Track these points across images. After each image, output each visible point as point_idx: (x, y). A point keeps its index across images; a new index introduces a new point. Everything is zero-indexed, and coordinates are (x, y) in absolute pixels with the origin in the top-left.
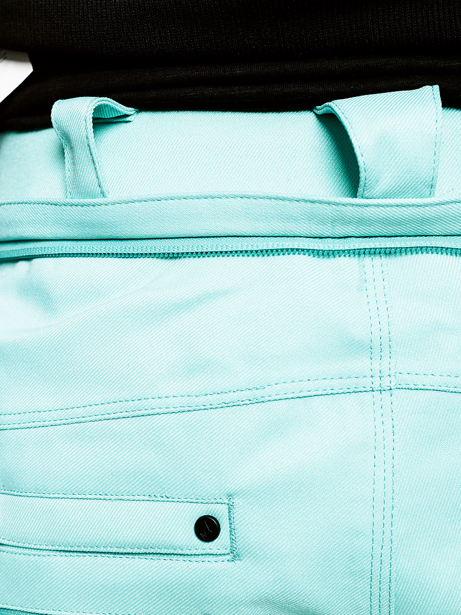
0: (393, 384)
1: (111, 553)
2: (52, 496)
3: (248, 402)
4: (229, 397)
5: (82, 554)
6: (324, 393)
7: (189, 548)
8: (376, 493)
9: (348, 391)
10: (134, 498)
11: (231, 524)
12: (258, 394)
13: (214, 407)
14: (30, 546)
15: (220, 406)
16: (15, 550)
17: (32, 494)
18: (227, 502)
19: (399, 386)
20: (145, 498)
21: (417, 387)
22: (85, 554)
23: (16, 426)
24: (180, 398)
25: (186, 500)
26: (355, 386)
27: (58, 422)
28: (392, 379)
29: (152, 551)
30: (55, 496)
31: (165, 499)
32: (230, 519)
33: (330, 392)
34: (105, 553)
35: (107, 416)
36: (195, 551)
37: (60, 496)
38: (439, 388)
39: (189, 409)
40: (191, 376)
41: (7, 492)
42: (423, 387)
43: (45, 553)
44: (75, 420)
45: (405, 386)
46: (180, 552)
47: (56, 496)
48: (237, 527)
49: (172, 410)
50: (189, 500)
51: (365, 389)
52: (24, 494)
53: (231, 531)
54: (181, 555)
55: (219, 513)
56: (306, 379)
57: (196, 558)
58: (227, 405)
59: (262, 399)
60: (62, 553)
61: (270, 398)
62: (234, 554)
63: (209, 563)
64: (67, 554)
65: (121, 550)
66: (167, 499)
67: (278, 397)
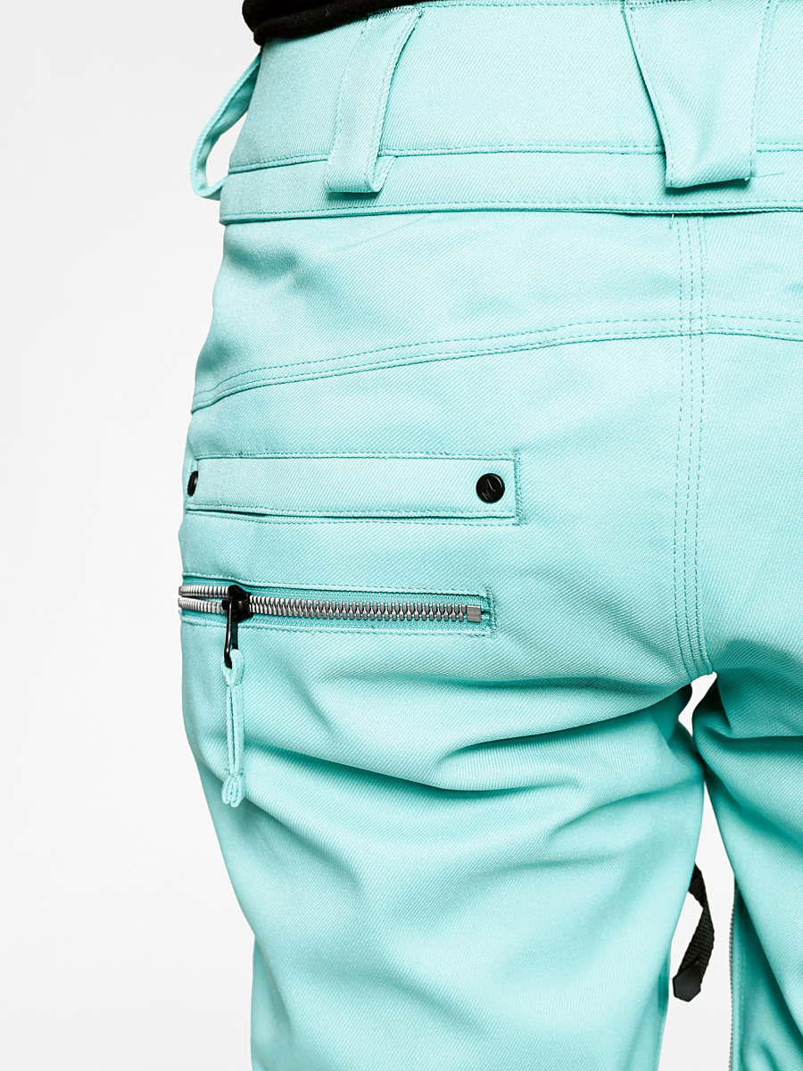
0: (705, 327)
1: (385, 518)
2: (319, 455)
3: (538, 346)
4: (516, 341)
5: (353, 520)
6: (625, 336)
7: (470, 510)
8: (680, 450)
9: (653, 335)
10: (410, 455)
11: (516, 483)
12: (550, 336)
13: (499, 351)
14: (295, 513)
15: (507, 350)
16: (280, 519)
17: (298, 455)
18: (512, 457)
19: (711, 331)
20: (423, 455)
21: (732, 331)
22: (355, 520)
23: (283, 380)
24: (461, 342)
25: (467, 457)
26: (661, 329)
27: (330, 373)
28: (704, 321)
29: (429, 514)
30: (323, 455)
31: (444, 456)
32: (516, 477)
33: (632, 336)
34: (377, 518)
35: (382, 365)
36: (477, 513)
37: (329, 455)
38: (758, 333)
39: (472, 354)
40: (475, 317)
41: (270, 456)
42: (739, 332)
43: (311, 520)
44: (348, 370)
45: (718, 331)
46: (460, 515)
47: (325, 455)
48: (523, 486)
49: (452, 355)
50: (471, 456)
51: (672, 333)
52: (289, 455)
53: (516, 491)
54: (461, 518)
55: (504, 470)
56: (604, 320)
57: (478, 521)
58: (514, 349)
59: (554, 342)
60: (331, 520)
61: (563, 341)
62: (520, 517)
63: (492, 528)
64: (336, 520)
65: (396, 514)
66: (447, 456)
67: (571, 340)
